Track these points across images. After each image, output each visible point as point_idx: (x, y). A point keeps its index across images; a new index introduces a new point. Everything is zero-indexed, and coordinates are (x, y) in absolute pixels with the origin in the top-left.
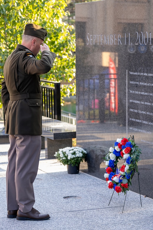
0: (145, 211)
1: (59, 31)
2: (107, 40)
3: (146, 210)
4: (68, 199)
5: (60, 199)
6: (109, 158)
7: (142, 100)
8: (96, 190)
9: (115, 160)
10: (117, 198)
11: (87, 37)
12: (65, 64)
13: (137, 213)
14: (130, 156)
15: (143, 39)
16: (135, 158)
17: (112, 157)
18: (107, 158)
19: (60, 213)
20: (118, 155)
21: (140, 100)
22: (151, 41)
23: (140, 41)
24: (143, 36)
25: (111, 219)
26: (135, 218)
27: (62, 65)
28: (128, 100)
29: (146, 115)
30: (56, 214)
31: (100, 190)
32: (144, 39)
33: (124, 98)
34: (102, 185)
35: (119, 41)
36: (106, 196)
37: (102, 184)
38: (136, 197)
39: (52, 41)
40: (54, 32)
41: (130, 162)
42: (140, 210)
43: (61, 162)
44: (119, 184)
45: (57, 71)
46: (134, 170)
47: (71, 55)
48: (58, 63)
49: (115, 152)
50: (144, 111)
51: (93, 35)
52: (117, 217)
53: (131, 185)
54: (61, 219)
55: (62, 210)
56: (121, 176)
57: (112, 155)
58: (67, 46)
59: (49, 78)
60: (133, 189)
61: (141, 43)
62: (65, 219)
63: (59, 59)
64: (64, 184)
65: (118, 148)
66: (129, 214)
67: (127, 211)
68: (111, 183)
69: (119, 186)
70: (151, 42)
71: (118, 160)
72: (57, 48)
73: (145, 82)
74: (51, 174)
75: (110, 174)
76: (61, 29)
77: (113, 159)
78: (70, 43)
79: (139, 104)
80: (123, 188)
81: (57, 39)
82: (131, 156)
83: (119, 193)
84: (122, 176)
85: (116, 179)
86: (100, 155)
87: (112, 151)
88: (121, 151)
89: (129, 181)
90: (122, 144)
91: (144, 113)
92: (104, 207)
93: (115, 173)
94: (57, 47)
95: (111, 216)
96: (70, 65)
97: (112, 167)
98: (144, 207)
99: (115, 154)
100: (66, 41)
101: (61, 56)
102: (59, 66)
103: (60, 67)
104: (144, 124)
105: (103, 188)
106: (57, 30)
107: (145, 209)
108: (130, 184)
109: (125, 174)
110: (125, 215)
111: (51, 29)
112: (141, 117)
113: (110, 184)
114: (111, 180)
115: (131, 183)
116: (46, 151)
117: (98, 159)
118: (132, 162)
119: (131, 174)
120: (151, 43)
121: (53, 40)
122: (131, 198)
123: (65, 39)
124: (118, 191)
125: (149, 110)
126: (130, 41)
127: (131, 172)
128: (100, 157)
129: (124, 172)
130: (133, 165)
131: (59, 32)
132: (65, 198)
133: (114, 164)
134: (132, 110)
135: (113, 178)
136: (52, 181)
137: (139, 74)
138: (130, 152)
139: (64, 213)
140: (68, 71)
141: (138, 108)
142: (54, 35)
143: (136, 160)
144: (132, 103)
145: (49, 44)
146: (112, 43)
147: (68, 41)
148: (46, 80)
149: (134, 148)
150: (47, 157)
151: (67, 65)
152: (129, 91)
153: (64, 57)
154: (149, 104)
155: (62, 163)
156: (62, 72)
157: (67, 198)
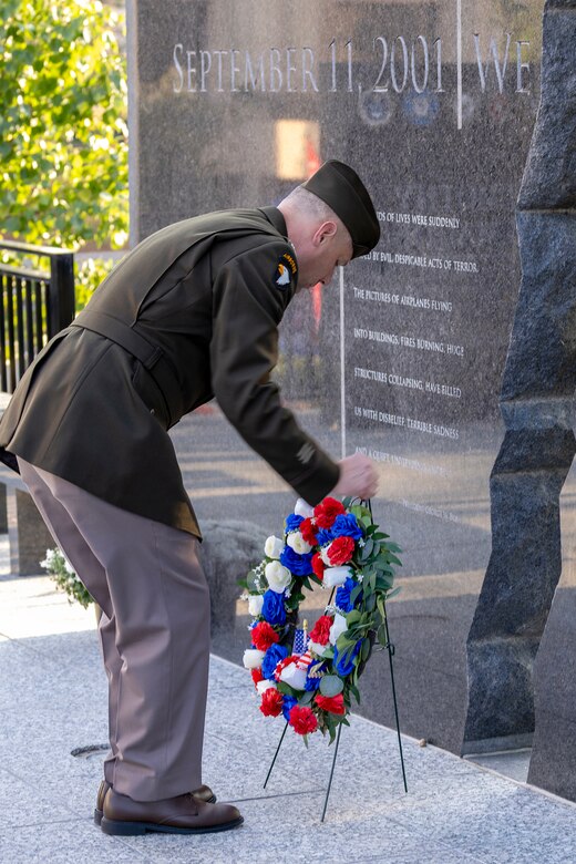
0: (418, 813)
1: (73, 34)
2: (257, 72)
3: (423, 808)
4: (93, 759)
5: (57, 760)
6: (264, 581)
7: (405, 329)
8: (217, 714)
9: (288, 594)
10: (302, 754)
11: (175, 58)
12: (99, 174)
13: (384, 823)
14: (351, 576)
15: (406, 67)
16: (373, 585)
17: (277, 577)
18: (256, 582)
19: (49, 828)
20: (303, 569)
21: (398, 331)
22: (439, 75)
23: (393, 76)
24: (405, 53)
25: (273, 854)
26: (374, 845)
27: (88, 178)
28: (349, 329)
29: (425, 397)
30: (32, 829)
31: (229, 718)
32: (410, 68)
33: (329, 319)
34: (242, 692)
35: (307, 75)
36: (254, 741)
37: (244, 686)
38: (383, 745)
39: (44, 76)
40: (49, 41)
41: (352, 603)
42: (400, 808)
43: (69, 593)
44: (308, 697)
45: (64, 203)
46: (371, 635)
47: (121, 134)
48: (72, 167)
49: (289, 558)
50: (416, 378)
51: (198, 54)
52: (299, 843)
53: (358, 700)
54: (52, 854)
55: (61, 809)
56: (314, 663)
57: (276, 570)
58: (108, 98)
59: (34, 235)
60: (370, 710)
61: (399, 83)
62: (71, 852)
63: (76, 151)
64: (79, 688)
65: (302, 541)
66: (350, 826)
67: (341, 814)
68: (273, 693)
69: (305, 705)
70: (439, 81)
71: (304, 590)
72: (66, 108)
73: (419, 254)
74: (30, 645)
75: (269, 653)
76: (80, 29)
77: (279, 589)
78: (119, 87)
79: (392, 346)
80: (326, 713)
81: (64, 69)
82: (355, 577)
83: (310, 735)
84: (319, 662)
85: (292, 674)
86: (233, 561)
87: (276, 551)
88: (315, 552)
89: (347, 682)
90: (319, 523)
91: (415, 384)
92: (245, 796)
93: (289, 646)
94: (65, 101)
95: (270, 838)
96: (119, 178)
97: (277, 620)
98: (418, 794)
99: (290, 566)
100: (102, 78)
101: (84, 140)
102: (75, 181)
103: (80, 186)
104: (416, 432)
105: (244, 708)
106: (65, 30)
107: (420, 804)
108: (352, 696)
109: (331, 655)
110: (333, 830)
111: (39, 28)
112: (403, 404)
113: (269, 698)
114: (272, 678)
115: (357, 693)
116: (11, 541)
117: (226, 578)
118: (359, 600)
119: (356, 652)
120: (439, 85)
121: (49, 75)
122: (362, 753)
123: (98, 70)
124: (303, 726)
125: (435, 373)
126: (353, 74)
127: (358, 645)
128: (232, 571)
129: (328, 647)
130: (365, 614)
131: (69, 39)
132: (78, 753)
133: (283, 608)
134: (363, 373)
135: (280, 670)
136: (32, 674)
137: (392, 217)
138: (350, 556)
139: (71, 825)
140: (110, 203)
141: (391, 366)
142: (52, 53)
143: (378, 593)
144: (365, 341)
145: (30, 90)
146: (276, 86)
147: (110, 77)
148: (21, 240)
149: (371, 542)
150: (18, 570)
151: (107, 178)
152: (349, 292)
153: (99, 145)
154: (437, 347)
155: (72, 597)
156: (86, 208)
157: (86, 755)
